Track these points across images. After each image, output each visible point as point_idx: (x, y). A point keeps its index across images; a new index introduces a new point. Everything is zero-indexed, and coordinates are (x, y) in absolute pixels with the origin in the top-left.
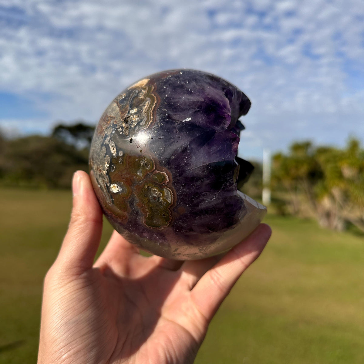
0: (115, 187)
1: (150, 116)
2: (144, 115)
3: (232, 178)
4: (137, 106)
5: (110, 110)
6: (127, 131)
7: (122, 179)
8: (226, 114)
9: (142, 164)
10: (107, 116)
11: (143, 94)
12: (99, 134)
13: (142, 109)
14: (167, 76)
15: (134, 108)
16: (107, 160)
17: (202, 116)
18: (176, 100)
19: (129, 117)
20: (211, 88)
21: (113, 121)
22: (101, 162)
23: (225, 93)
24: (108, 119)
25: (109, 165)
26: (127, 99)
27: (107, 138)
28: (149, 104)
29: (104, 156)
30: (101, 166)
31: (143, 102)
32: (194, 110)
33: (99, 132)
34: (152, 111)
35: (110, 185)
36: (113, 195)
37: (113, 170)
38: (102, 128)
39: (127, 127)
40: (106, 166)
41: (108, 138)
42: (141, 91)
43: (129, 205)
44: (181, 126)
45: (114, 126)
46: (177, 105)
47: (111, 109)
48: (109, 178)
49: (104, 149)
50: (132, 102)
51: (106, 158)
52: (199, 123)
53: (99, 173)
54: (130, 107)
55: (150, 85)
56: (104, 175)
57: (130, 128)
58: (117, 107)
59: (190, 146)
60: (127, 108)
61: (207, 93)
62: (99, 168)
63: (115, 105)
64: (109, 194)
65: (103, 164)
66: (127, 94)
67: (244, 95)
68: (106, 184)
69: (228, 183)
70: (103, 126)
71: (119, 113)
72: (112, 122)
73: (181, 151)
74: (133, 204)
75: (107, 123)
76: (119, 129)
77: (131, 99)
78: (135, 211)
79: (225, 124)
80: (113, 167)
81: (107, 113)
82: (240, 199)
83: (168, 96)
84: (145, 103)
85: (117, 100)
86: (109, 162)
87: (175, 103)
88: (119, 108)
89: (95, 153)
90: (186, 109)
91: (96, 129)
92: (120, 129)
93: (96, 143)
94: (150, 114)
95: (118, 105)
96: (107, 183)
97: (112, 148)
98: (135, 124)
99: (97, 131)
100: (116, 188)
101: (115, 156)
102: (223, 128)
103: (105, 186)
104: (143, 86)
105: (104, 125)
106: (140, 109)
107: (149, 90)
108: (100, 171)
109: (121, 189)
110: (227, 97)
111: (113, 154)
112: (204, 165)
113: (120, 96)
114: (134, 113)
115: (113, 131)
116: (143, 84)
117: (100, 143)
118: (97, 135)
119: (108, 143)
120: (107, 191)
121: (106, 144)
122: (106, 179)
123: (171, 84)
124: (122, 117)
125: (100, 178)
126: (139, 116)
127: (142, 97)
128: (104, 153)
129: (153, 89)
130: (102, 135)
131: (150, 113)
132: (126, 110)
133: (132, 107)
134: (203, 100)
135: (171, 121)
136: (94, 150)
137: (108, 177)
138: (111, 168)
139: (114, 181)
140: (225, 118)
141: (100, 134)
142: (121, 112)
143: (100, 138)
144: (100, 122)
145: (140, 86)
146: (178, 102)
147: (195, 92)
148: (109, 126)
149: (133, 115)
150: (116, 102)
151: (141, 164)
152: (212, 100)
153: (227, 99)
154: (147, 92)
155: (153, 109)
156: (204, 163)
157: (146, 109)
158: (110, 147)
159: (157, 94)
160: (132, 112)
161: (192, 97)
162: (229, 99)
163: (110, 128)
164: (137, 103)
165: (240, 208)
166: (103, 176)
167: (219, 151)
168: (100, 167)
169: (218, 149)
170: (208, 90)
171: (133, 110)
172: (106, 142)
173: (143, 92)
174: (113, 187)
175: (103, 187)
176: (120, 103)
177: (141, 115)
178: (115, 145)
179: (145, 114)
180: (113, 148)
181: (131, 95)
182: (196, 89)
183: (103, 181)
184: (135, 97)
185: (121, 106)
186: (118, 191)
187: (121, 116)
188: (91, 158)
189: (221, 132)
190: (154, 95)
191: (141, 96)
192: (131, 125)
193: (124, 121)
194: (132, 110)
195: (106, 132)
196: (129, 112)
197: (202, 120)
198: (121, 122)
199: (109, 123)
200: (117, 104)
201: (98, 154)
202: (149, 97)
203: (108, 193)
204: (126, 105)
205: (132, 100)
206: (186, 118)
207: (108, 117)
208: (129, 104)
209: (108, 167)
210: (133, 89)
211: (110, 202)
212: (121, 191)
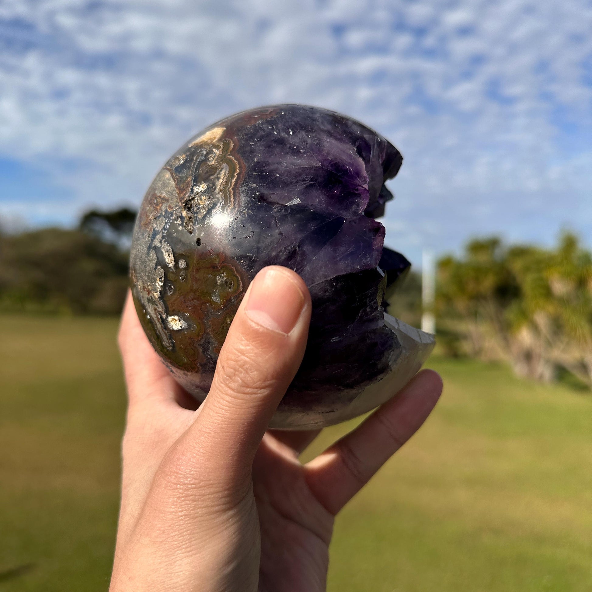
0: (176, 320)
1: (229, 197)
2: (218, 196)
3: (375, 299)
4: (206, 180)
5: (159, 185)
6: (191, 224)
7: (187, 307)
8: (360, 188)
9: (219, 282)
10: (154, 195)
11: (215, 156)
12: (143, 228)
13: (214, 184)
14: (256, 123)
15: (201, 184)
16: (159, 274)
17: (318, 194)
18: (272, 167)
19: (193, 199)
20: (334, 142)
21: (166, 205)
22: (148, 276)
23: (358, 148)
24: (157, 202)
25: (162, 284)
26: (188, 165)
27: (157, 237)
28: (227, 175)
29: (154, 267)
30: (149, 284)
31: (216, 171)
32: (305, 184)
33: (142, 223)
34: (233, 189)
35: (167, 317)
36: (172, 333)
37: (170, 292)
38: (147, 216)
39: (191, 218)
40: (157, 284)
41: (159, 237)
42: (211, 152)
43: (201, 350)
44: (284, 214)
45: (168, 215)
46: (275, 175)
47: (161, 182)
48: (165, 306)
49: (153, 255)
50: (196, 170)
51: (157, 271)
52: (314, 207)
53: (146, 296)
54: (194, 181)
55: (227, 139)
56: (156, 299)
57: (196, 219)
58: (171, 179)
59: (300, 249)
60: (189, 181)
61: (326, 151)
62: (146, 287)
63: (168, 175)
64: (166, 332)
65: (153, 281)
66: (187, 156)
67: (390, 146)
68: (160, 315)
69: (369, 307)
70: (148, 214)
71: (176, 193)
72: (163, 208)
73: (285, 258)
74: (208, 349)
75: (156, 209)
76: (177, 221)
77: (196, 166)
78: (212, 360)
79: (358, 205)
80: (170, 286)
81: (155, 189)
82: (390, 332)
83: (258, 159)
84: (219, 173)
85: (171, 166)
86: (163, 278)
87: (272, 172)
88: (175, 181)
89: (138, 260)
90: (291, 182)
91: (138, 216)
92: (179, 222)
93: (139, 242)
94: (230, 194)
95: (172, 176)
96: (161, 313)
97: (167, 254)
98: (204, 212)
99: (140, 221)
100: (178, 322)
101: (173, 268)
102: (356, 213)
103: (158, 318)
104: (214, 141)
105: (151, 213)
106: (211, 185)
107: (225, 150)
108: (149, 292)
109: (186, 325)
110: (361, 156)
111: (169, 264)
112: (325, 279)
113: (175, 158)
114: (201, 192)
115: (166, 223)
116: (215, 138)
117: (146, 244)
118: (140, 228)
119: (158, 245)
120: (163, 326)
121: (155, 246)
122: (159, 306)
123: (262, 136)
124: (182, 199)
125: (150, 304)
126: (209, 198)
127: (213, 163)
128: (154, 262)
129: (232, 146)
130: (149, 230)
131: (230, 192)
132: (187, 187)
133: (197, 182)
134: (319, 164)
135: (265, 205)
136: (136, 255)
137: (162, 303)
138: (167, 288)
139: (174, 310)
140: (359, 195)
141: (146, 228)
142: (179, 189)
143: (146, 235)
144: (143, 204)
145: (209, 141)
146: (275, 170)
147: (305, 150)
148: (159, 215)
149: (200, 197)
150: (168, 170)
151: (217, 283)
152: (335, 164)
153: (361, 160)
154: (222, 153)
155: (233, 184)
156: (325, 276)
157: (222, 185)
158: (162, 252)
159: (238, 156)
160: (197, 190)
161: (300, 161)
162: (364, 159)
163: (160, 219)
164: (206, 173)
165: (391, 346)
166: (154, 301)
167: (352, 254)
168: (148, 286)
169: (350, 250)
170: (327, 145)
171: (199, 187)
172: (156, 243)
173: (215, 153)
174: (172, 321)
175: (156, 319)
176: (175, 173)
177: (212, 195)
178: (171, 249)
179: (221, 193)
180: (169, 255)
181: (195, 158)
182: (307, 144)
183: (155, 309)
184: (201, 162)
185: (177, 179)
186: (181, 327)
187: (179, 196)
188: (133, 268)
189: (353, 221)
190: (233, 158)
191: (213, 160)
192: (197, 213)
193: (185, 206)
194: (197, 187)
195: (155, 225)
196: (192, 190)
197: (320, 202)
198: (180, 207)
199: (159, 208)
200: (172, 174)
201: (143, 263)
202: (226, 162)
203: (164, 330)
204: (186, 178)
205: (197, 168)
206: (291, 199)
207: (156, 198)
208: (192, 175)
209: (161, 286)
210: (197, 146)
211: (168, 345)
212: (186, 328)
